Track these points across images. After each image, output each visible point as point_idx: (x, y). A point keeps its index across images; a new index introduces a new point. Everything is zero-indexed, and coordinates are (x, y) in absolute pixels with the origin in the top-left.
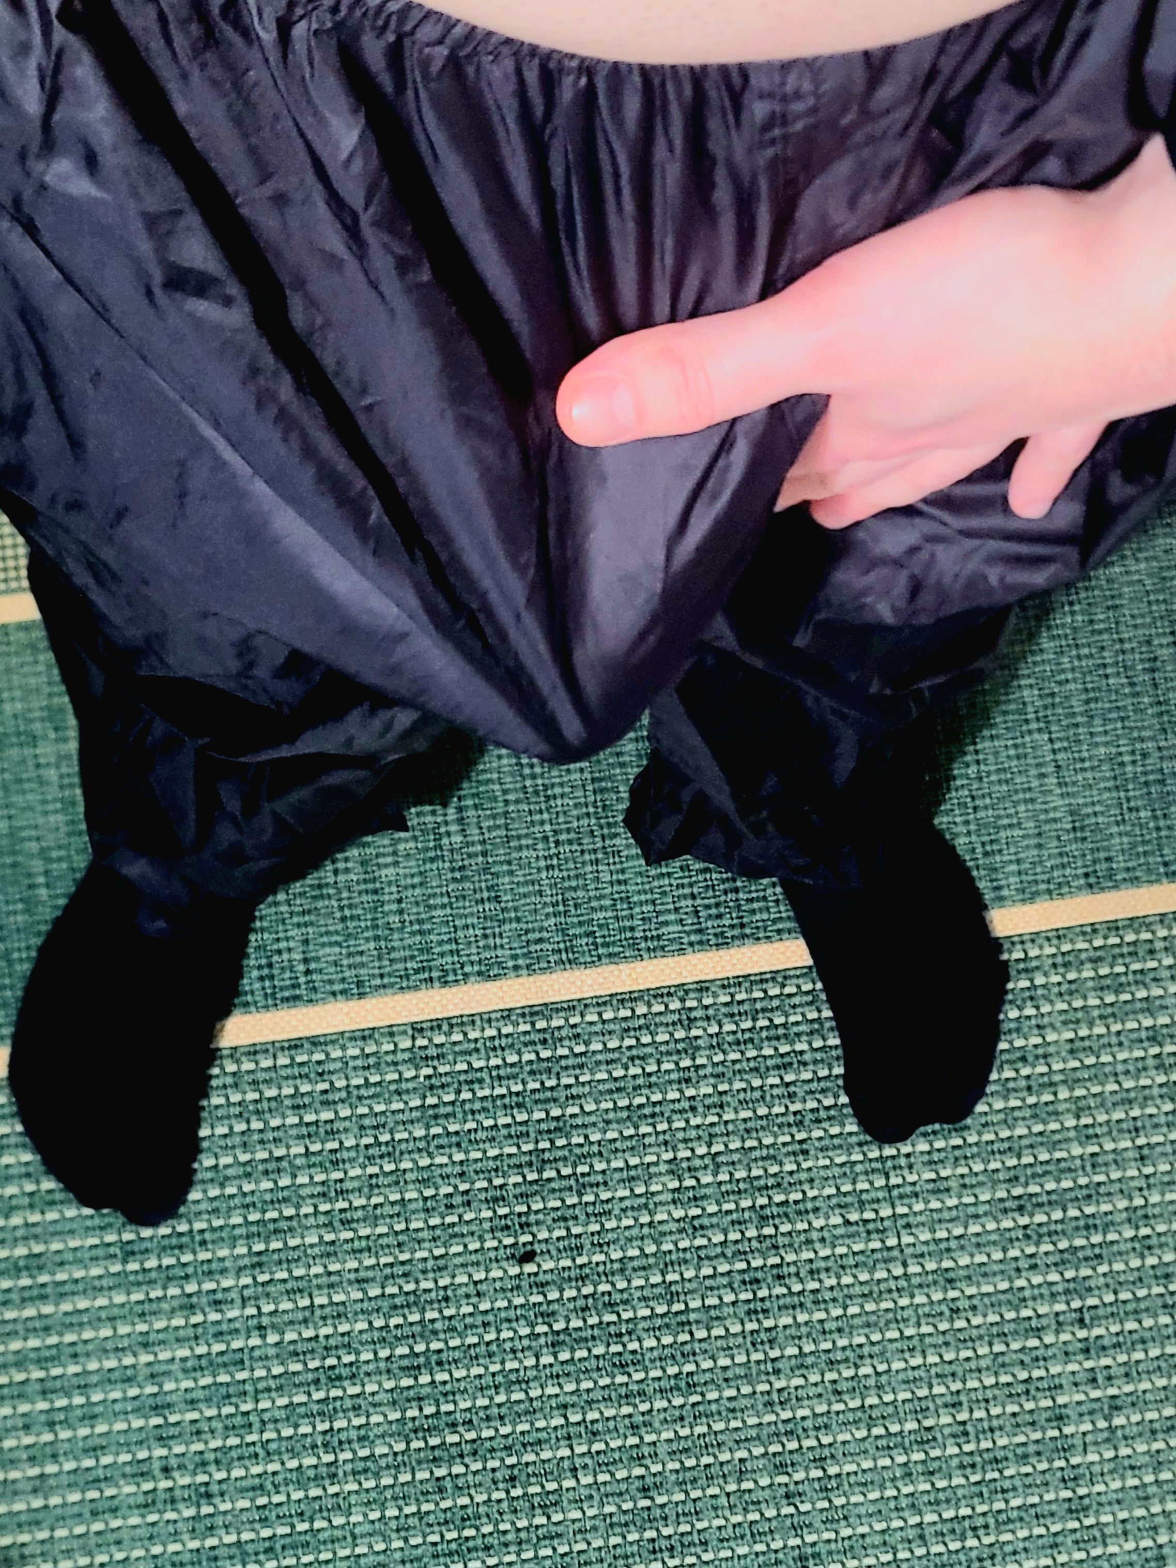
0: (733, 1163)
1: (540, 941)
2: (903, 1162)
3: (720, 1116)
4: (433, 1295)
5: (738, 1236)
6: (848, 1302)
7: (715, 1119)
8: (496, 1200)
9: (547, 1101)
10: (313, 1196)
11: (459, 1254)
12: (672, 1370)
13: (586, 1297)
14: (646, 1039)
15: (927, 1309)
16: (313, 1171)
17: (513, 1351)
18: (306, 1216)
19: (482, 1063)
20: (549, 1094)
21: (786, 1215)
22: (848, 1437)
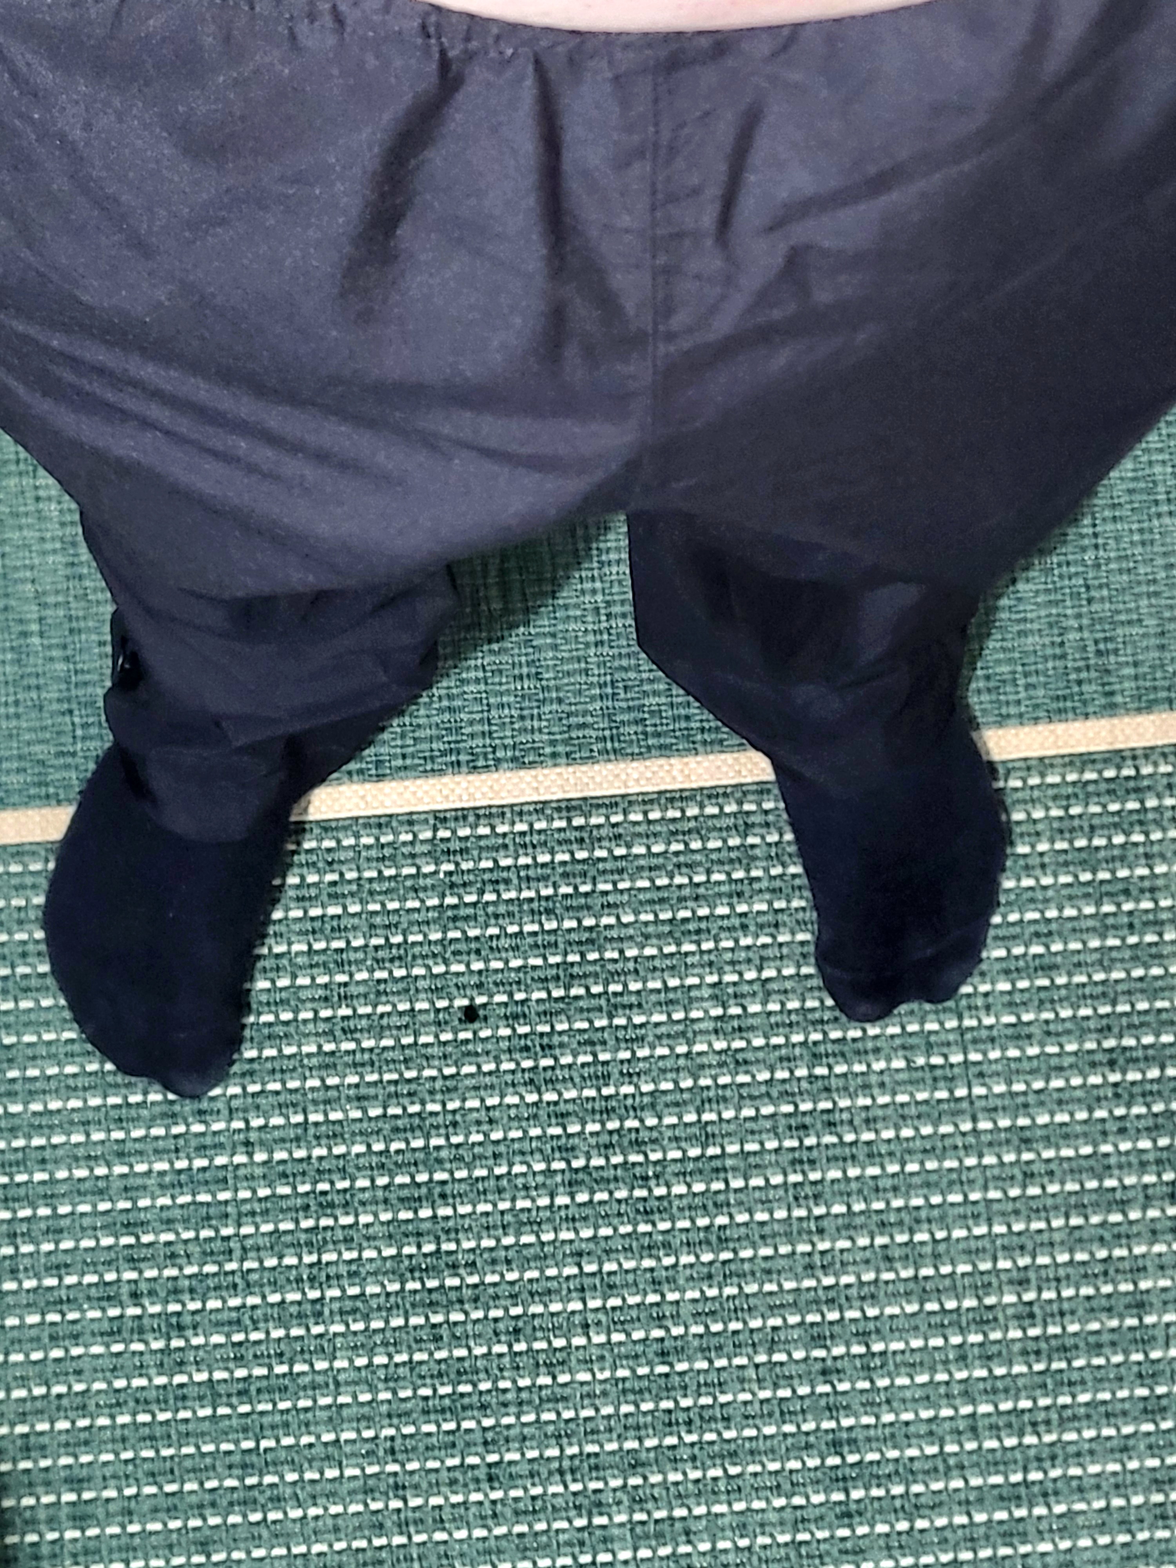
0: (786, 992)
1: (584, 726)
2: (980, 1002)
3: (774, 937)
4: (440, 1119)
5: (786, 1075)
6: (907, 1157)
7: (768, 940)
8: (516, 1017)
9: (580, 908)
10: (313, 1000)
11: (472, 1075)
12: (703, 1222)
13: (611, 1133)
14: (696, 845)
15: (996, 1172)
16: (315, 971)
17: (526, 1188)
18: (305, 1021)
19: (508, 862)
20: (582, 901)
21: (843, 1055)
22: (896, 1310)
